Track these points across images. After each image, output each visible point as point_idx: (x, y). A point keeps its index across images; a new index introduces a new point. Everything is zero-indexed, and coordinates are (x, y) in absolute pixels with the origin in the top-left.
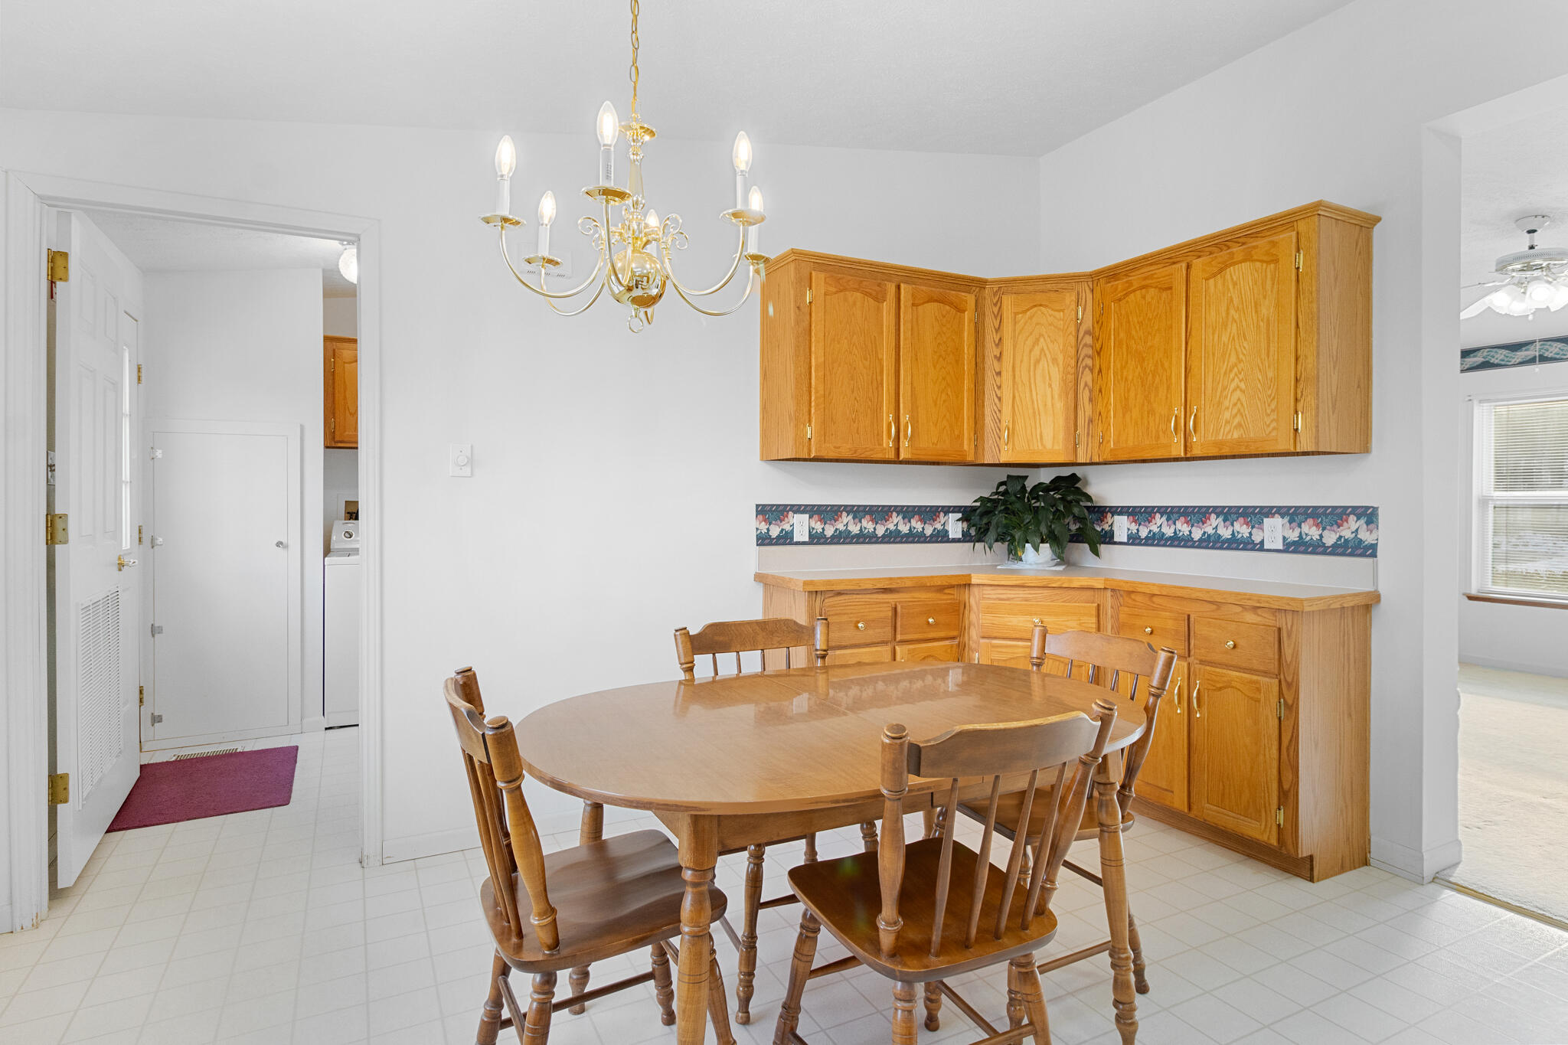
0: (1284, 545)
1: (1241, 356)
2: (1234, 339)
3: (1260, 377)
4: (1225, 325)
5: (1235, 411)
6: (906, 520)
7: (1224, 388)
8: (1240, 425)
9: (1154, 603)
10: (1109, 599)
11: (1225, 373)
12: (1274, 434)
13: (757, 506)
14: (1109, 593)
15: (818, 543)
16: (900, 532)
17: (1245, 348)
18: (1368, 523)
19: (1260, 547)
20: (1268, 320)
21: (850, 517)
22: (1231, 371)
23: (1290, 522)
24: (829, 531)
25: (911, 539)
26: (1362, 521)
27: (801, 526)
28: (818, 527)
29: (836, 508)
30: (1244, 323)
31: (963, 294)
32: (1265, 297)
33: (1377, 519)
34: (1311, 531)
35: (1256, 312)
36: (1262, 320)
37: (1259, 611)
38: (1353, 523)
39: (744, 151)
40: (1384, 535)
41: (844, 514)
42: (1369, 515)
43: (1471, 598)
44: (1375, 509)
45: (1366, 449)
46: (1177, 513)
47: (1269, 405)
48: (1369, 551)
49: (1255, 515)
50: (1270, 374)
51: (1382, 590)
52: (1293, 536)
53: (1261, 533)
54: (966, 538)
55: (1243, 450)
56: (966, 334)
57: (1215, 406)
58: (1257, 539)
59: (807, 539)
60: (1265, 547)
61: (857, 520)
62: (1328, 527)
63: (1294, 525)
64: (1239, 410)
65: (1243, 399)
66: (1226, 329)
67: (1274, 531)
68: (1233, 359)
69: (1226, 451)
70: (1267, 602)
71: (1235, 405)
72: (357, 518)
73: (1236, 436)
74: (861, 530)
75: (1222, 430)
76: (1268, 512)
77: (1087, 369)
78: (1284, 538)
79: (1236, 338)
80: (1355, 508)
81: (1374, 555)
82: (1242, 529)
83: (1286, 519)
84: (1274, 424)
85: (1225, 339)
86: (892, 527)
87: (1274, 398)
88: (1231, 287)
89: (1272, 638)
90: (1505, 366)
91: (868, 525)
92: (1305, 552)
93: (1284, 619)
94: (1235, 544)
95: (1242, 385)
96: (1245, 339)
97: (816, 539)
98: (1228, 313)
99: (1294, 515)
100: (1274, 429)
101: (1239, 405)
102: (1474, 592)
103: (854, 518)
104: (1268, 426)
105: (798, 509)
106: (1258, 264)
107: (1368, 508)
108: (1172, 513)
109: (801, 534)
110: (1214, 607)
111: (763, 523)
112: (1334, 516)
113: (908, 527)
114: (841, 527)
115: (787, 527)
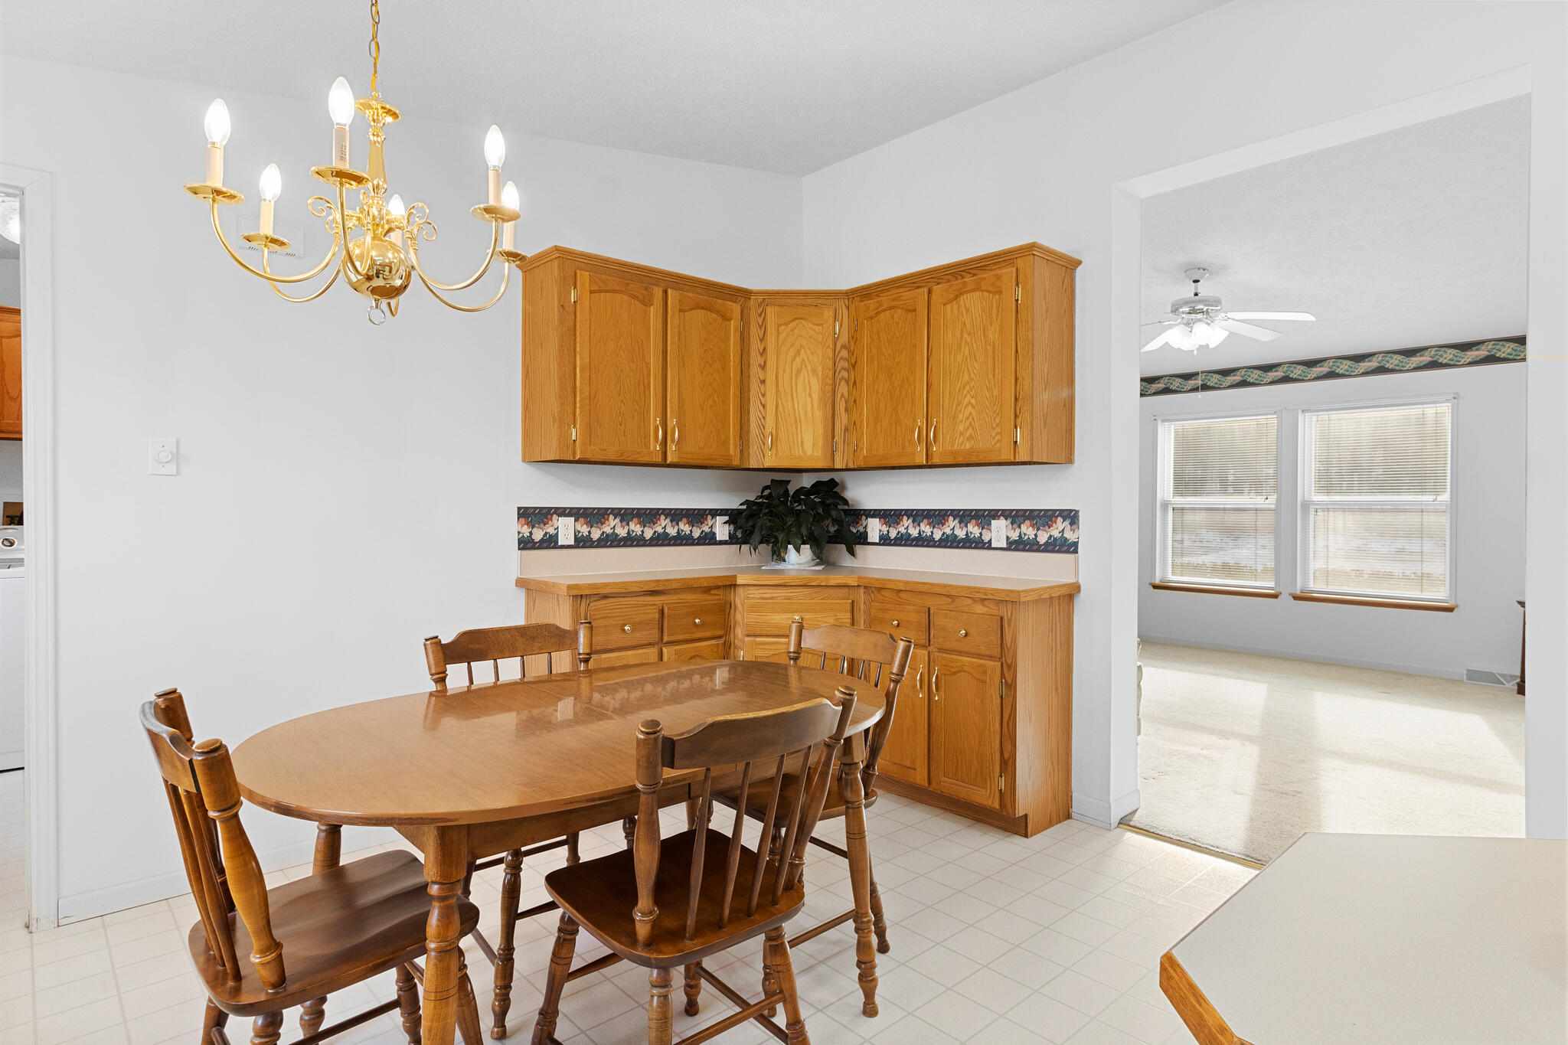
0: (1007, 544)
1: (973, 375)
2: (966, 358)
3: (988, 395)
4: (959, 347)
5: (967, 424)
6: (674, 523)
7: (958, 405)
8: (971, 437)
9: (900, 598)
10: (862, 595)
11: (960, 389)
12: (998, 445)
13: (519, 509)
14: (862, 590)
15: (583, 547)
16: (668, 534)
17: (975, 368)
18: (1071, 524)
19: (988, 546)
20: (994, 344)
21: (618, 520)
22: (964, 388)
23: (1012, 524)
24: (596, 534)
25: (678, 542)
26: (1067, 523)
27: (566, 529)
28: (584, 530)
29: (603, 511)
30: (974, 345)
31: (729, 303)
32: (991, 324)
33: (1078, 521)
34: (1028, 531)
35: (984, 336)
36: (990, 345)
37: (986, 603)
38: (1060, 524)
39: (495, 146)
40: (1084, 535)
41: (611, 517)
42: (1071, 517)
43: (1155, 587)
44: (1077, 512)
45: (1070, 460)
46: (921, 516)
47: (994, 420)
48: (1072, 548)
49: (984, 517)
50: (995, 393)
51: (1081, 582)
52: (1014, 536)
53: (989, 533)
54: (733, 540)
55: (974, 460)
56: (732, 342)
57: (952, 419)
58: (986, 538)
59: (572, 542)
60: (993, 546)
61: (624, 523)
62: (1041, 528)
63: (1015, 526)
64: (970, 424)
65: (974, 413)
66: (960, 350)
67: (1000, 531)
68: (966, 377)
69: (960, 460)
70: (992, 594)
71: (967, 418)
72: (20, 522)
73: (968, 447)
74: (628, 533)
75: (957, 441)
76: (995, 514)
77: (843, 381)
78: (1008, 538)
79: (968, 359)
80: (1062, 511)
81: (1076, 552)
82: (974, 530)
83: (1009, 521)
84: (998, 437)
85: (959, 358)
86: (660, 530)
87: (998, 414)
88: (964, 313)
89: (996, 627)
90: (1180, 392)
91: (636, 528)
92: (1024, 550)
93: (1005, 608)
94: (969, 543)
95: (973, 401)
96: (976, 360)
97: (581, 542)
98: (962, 336)
99: (1016, 517)
100: (998, 441)
101: (970, 419)
102: (1157, 582)
103: (621, 521)
104: (994, 438)
105: (563, 512)
106: (986, 294)
107: (1071, 511)
108: (917, 515)
109: (566, 537)
110: (951, 600)
111: (526, 526)
112: (1043, 518)
113: (676, 530)
114: (608, 530)
115: (551, 531)
